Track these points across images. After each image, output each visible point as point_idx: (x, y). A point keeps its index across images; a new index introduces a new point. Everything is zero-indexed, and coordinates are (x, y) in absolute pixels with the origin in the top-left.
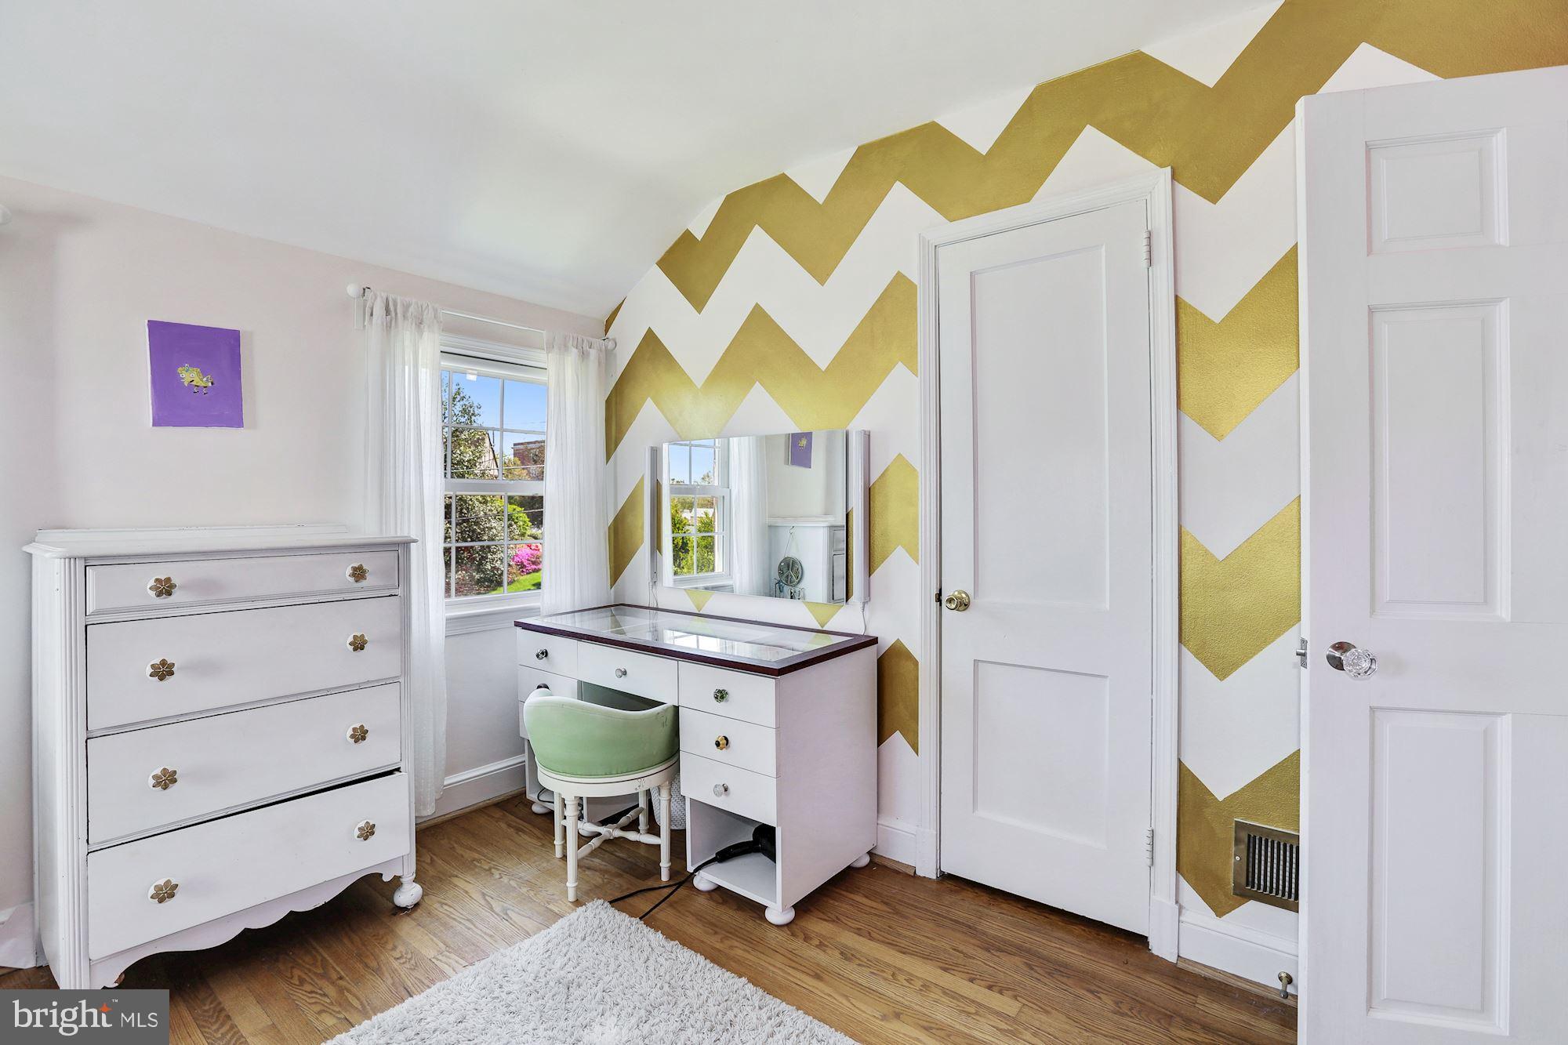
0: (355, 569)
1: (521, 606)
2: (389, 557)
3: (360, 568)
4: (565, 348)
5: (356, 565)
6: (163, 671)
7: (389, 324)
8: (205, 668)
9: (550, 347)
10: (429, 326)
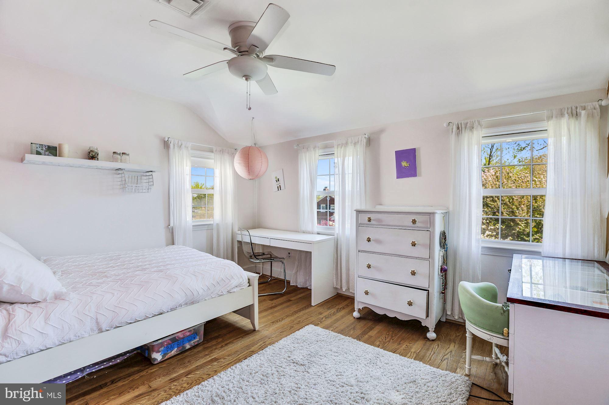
0: (413, 220)
1: (527, 249)
2: (426, 218)
3: (415, 220)
4: (562, 115)
5: (413, 219)
6: (369, 240)
7: (458, 133)
8: (378, 242)
9: (550, 118)
10: (476, 129)
